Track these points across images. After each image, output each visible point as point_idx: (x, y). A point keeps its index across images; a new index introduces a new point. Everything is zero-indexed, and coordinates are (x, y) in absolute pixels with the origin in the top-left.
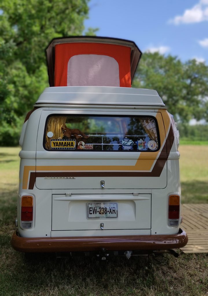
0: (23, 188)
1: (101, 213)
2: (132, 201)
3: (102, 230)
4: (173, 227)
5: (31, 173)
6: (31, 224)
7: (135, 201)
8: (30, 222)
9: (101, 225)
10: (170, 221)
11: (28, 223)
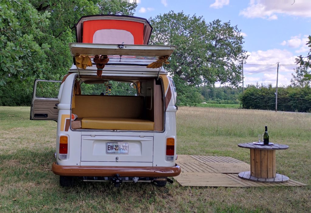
0: (61, 131)
1: (116, 150)
2: (139, 142)
3: (117, 162)
4: (169, 162)
5: (67, 120)
6: (66, 156)
7: (141, 142)
8: (66, 154)
9: (117, 159)
10: (168, 157)
11: (64, 156)
